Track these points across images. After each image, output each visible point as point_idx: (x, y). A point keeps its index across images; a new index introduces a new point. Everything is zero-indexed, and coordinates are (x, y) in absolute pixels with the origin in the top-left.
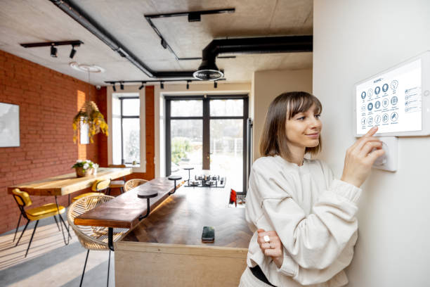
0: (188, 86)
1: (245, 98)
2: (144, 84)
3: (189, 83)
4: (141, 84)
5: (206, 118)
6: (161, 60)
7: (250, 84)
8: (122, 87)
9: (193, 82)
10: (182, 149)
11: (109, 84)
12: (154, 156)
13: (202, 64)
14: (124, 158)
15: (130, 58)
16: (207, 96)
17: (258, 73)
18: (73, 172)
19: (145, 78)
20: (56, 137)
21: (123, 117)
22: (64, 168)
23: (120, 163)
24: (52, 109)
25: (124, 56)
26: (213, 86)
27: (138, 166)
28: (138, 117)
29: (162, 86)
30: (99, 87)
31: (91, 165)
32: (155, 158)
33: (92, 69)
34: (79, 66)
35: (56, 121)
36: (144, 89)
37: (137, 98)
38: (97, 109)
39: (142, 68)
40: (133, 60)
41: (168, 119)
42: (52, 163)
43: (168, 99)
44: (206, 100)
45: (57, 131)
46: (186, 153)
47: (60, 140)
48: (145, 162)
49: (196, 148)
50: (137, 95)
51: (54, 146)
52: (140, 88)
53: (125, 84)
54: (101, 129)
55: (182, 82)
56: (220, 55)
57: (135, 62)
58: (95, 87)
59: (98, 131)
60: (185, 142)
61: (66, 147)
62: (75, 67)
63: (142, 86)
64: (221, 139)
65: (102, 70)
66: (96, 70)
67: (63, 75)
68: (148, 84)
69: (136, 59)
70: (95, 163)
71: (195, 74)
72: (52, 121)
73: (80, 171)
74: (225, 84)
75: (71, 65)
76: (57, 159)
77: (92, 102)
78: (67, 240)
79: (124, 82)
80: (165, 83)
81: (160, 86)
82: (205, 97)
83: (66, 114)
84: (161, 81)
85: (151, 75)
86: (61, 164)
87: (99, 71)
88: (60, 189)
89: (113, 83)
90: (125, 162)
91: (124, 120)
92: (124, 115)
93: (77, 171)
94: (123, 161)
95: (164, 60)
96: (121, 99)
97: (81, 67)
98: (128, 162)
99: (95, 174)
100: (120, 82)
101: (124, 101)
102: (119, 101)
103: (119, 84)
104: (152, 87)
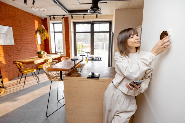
0: (84, 17)
1: (110, 23)
2: (64, 17)
3: (85, 16)
4: (62, 16)
5: (92, 32)
6: (72, 5)
7: (113, 16)
8: (54, 18)
9: (86, 15)
10: (80, 47)
11: (48, 17)
12: (69, 49)
13: (92, 6)
14: (56, 50)
15: (59, 4)
16: (93, 22)
17: (117, 10)
18: (37, 56)
19: (65, 13)
20: (28, 41)
21: (55, 32)
22: (32, 54)
23: (55, 52)
24: (25, 29)
25: (56, 3)
26: (96, 17)
27: (63, 54)
28: (61, 32)
29: (72, 17)
30: (43, 18)
31: (44, 53)
32: (70, 50)
33: (41, 9)
34: (35, 8)
35: (27, 34)
36: (64, 19)
37: (61, 23)
38: (44, 28)
39: (64, 9)
40: (60, 5)
41: (75, 33)
42: (27, 52)
43: (75, 24)
44: (92, 24)
45: (28, 38)
46: (82, 49)
47: (29, 42)
48: (66, 52)
49: (86, 47)
50: (61, 22)
51: (27, 45)
52: (62, 19)
53: (55, 17)
54: (46, 37)
55: (81, 15)
56: (100, 2)
57: (61, 6)
58: (42, 18)
59: (46, 38)
60: (82, 44)
61: (32, 46)
62: (33, 9)
63: (63, 18)
64: (98, 43)
65: (45, 10)
66: (43, 10)
67: (28, 13)
68: (66, 16)
69: (61, 4)
70: (45, 52)
71: (88, 11)
72: (25, 34)
73: (40, 55)
74: (101, 16)
75: (32, 8)
76: (29, 50)
77: (42, 25)
78: (38, 82)
79: (55, 16)
80: (73, 16)
81: (71, 17)
82: (92, 22)
83: (31, 31)
84: (72, 15)
85: (67, 12)
86: (31, 52)
87: (44, 10)
88: (34, 62)
89: (50, 16)
90: (57, 52)
91: (55, 33)
92: (55, 31)
93: (38, 55)
94: (56, 51)
95: (74, 4)
96: (54, 24)
97: (36, 9)
98: (58, 52)
99: (46, 56)
100: (53, 16)
101: (55, 25)
102: (53, 25)
103: (53, 17)
104: (67, 18)
